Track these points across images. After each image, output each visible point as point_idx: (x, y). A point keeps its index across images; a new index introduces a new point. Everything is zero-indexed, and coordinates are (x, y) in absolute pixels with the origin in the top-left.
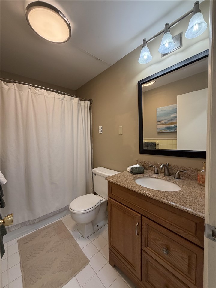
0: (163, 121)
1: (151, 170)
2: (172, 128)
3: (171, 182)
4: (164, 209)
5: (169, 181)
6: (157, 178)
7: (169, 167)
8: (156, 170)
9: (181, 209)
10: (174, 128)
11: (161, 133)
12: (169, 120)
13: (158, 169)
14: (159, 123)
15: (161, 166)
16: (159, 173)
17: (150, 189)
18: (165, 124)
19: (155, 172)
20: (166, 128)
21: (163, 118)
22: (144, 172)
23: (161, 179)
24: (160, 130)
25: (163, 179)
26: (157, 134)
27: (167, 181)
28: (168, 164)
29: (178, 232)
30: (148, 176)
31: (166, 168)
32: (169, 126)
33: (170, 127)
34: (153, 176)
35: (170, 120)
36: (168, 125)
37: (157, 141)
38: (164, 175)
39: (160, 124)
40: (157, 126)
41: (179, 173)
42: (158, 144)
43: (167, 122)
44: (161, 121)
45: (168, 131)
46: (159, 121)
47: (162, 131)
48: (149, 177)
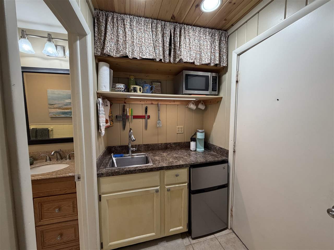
0: (56, 105)
1: (42, 159)
2: (68, 113)
3: (63, 164)
4: (54, 182)
5: (61, 163)
6: (49, 165)
7: (61, 152)
8: (48, 158)
9: (66, 176)
10: (69, 113)
11: (54, 118)
12: (63, 104)
13: (50, 156)
14: (51, 107)
15: (53, 153)
16: (51, 159)
17: (41, 174)
18: (59, 108)
19: (46, 160)
20: (60, 112)
21: (56, 102)
22: (33, 163)
23: (53, 164)
24: (54, 115)
25: (55, 164)
26: (50, 118)
27: (59, 163)
28: (60, 150)
29: (65, 192)
30: (38, 165)
31: (57, 153)
32: (63, 111)
33: (65, 112)
34: (45, 164)
35: (65, 105)
36: (63, 109)
37: (50, 127)
38: (57, 160)
39: (53, 107)
40: (49, 109)
41: (69, 155)
42: (52, 130)
43: (61, 106)
44: (54, 105)
45: (63, 116)
46: (52, 104)
47: (55, 116)
48: (40, 166)
